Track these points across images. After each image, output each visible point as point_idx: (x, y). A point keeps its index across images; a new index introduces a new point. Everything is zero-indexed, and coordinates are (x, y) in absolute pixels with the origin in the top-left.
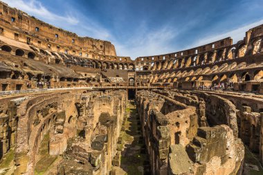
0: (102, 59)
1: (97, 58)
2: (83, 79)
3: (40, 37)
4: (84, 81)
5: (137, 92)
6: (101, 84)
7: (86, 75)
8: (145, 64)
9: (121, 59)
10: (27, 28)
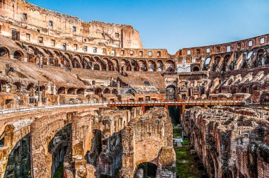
0: (118, 55)
1: (111, 53)
2: (91, 90)
3: (29, 27)
4: (92, 93)
5: (185, 110)
6: (119, 98)
7: (94, 82)
8: (194, 61)
9: (150, 54)
10: (11, 16)
